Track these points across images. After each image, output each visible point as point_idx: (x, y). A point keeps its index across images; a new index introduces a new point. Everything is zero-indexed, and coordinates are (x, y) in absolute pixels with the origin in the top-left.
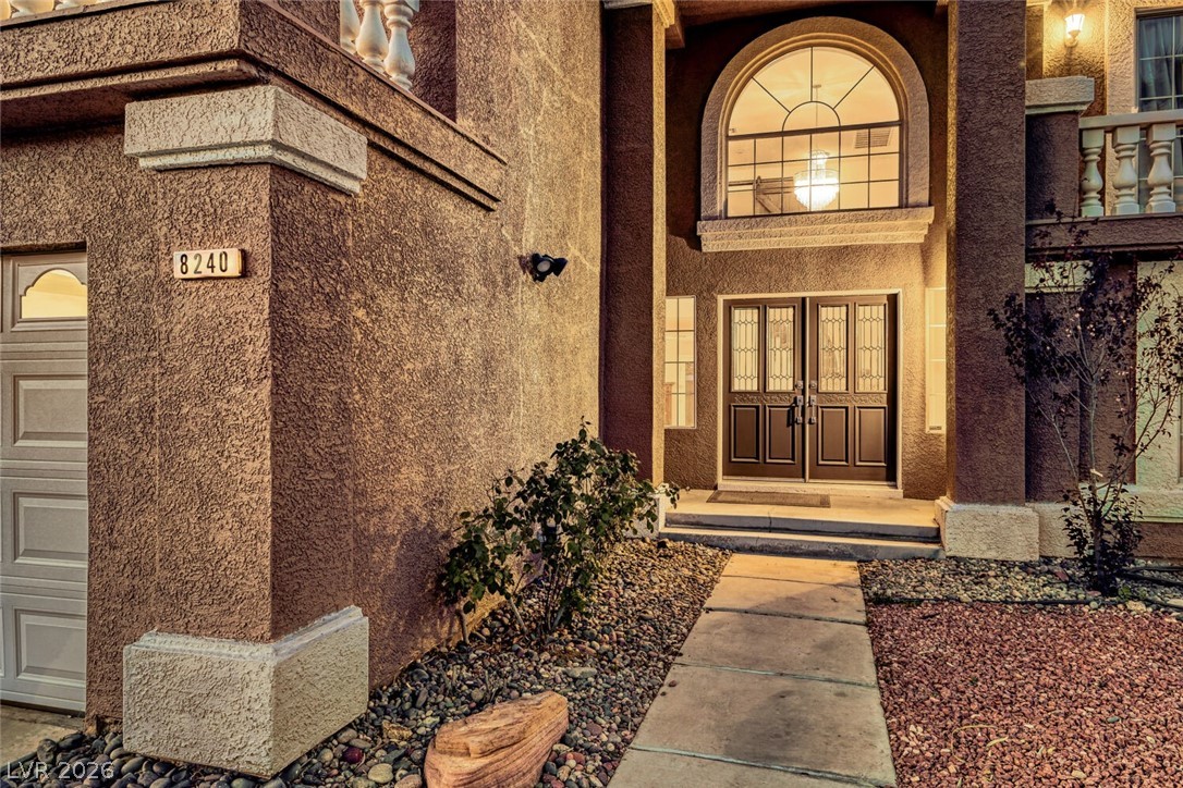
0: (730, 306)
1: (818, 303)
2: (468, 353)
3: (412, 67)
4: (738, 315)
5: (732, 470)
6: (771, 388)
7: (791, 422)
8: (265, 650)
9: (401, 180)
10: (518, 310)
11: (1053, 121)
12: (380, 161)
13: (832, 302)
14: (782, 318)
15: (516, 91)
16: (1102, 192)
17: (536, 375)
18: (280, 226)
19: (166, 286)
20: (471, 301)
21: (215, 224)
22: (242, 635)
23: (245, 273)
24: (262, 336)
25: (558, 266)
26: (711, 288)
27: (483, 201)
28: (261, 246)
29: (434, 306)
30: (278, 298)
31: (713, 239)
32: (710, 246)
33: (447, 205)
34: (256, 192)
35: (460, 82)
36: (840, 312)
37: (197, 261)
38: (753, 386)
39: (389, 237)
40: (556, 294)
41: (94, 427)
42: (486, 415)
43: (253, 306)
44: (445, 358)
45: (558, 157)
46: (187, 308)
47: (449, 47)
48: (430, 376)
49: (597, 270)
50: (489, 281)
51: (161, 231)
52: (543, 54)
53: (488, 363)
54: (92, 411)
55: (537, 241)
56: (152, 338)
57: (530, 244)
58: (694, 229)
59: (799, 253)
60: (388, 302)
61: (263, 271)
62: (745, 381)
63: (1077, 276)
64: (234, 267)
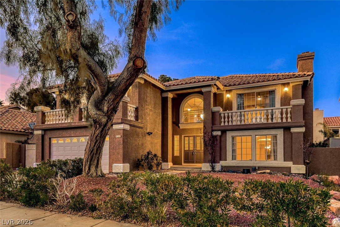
0: (184, 137)
1: (196, 136)
2: (140, 143)
3: (134, 116)
4: (186, 138)
5: (185, 162)
6: (190, 149)
7: (193, 155)
8: (122, 164)
9: (133, 128)
10: (147, 139)
11: (216, 113)
12: (131, 127)
13: (198, 136)
14: (191, 138)
15: (146, 114)
16: (232, 121)
17: (149, 146)
18: (123, 134)
19: (116, 138)
20: (140, 138)
21: (119, 134)
22: (121, 163)
23: (121, 137)
24: (122, 142)
25: (152, 133)
26: (181, 134)
27: (142, 128)
28: (122, 135)
29: (136, 139)
30: (123, 139)
31: (181, 126)
32: (181, 128)
33: (138, 129)
34: (122, 131)
35: (139, 116)
36: (199, 138)
37: (117, 136)
38: (188, 149)
39: (131, 133)
40: (153, 137)
41: (109, 149)
42: (142, 150)
43: (122, 139)
44: (137, 144)
45: (153, 120)
46: (117, 140)
47: (138, 113)
48: (136, 145)
49: (161, 133)
50: (142, 136)
51: (115, 134)
52: (150, 108)
53: (142, 145)
54: (109, 148)
55: (149, 130)
56: (114, 142)
57: (148, 131)
58: (179, 125)
59: (193, 129)
60: (131, 139)
61: (122, 137)
62: (187, 149)
63: (219, 133)
64: (120, 137)
